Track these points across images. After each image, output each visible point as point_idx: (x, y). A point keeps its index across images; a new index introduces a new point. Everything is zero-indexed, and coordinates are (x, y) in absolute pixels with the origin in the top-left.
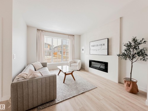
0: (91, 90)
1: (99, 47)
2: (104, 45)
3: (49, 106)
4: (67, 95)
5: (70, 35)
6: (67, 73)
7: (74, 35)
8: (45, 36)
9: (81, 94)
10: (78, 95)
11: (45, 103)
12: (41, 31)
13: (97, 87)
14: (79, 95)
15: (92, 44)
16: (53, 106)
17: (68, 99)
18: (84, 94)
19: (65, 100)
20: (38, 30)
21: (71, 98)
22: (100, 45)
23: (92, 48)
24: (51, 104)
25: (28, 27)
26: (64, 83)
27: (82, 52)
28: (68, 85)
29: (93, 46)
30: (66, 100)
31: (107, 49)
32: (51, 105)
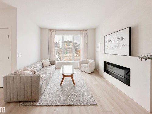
0: (84, 105)
1: (116, 43)
2: (123, 38)
3: (28, 106)
4: (52, 101)
5: (82, 30)
6: (65, 75)
7: (87, 30)
8: (55, 35)
9: (67, 105)
10: (62, 106)
11: (28, 101)
12: (52, 31)
13: (96, 105)
14: (64, 106)
15: (107, 38)
16: (32, 107)
17: (49, 106)
18: (70, 108)
19: (45, 106)
20: (50, 30)
21: (52, 106)
22: (118, 39)
23: (107, 44)
24: (32, 104)
25: (42, 29)
26: (61, 85)
27: (98, 50)
28: (62, 89)
29: (108, 42)
30: (47, 106)
31: (129, 45)
32: (31, 106)
